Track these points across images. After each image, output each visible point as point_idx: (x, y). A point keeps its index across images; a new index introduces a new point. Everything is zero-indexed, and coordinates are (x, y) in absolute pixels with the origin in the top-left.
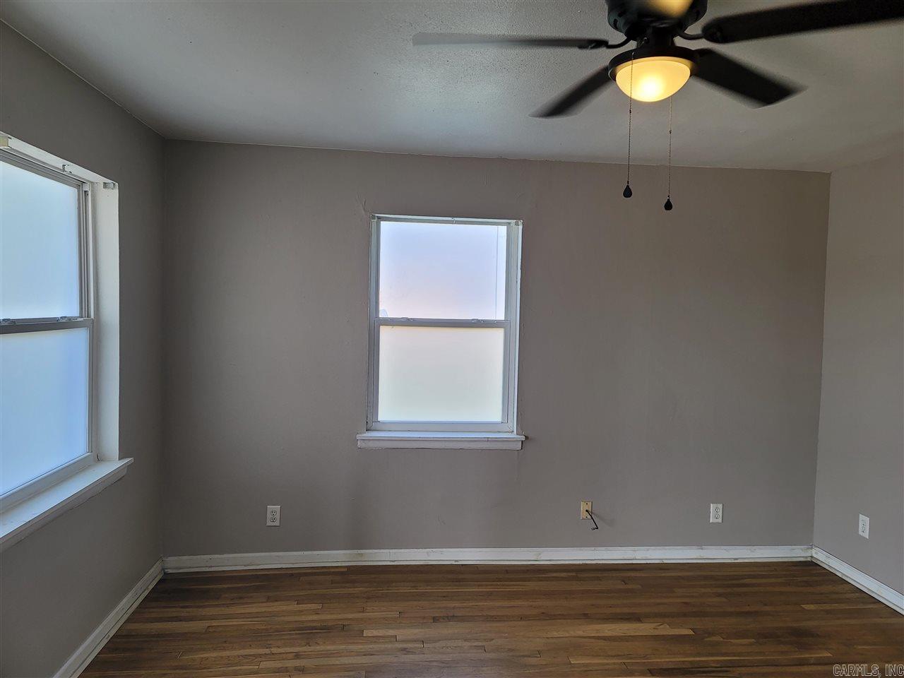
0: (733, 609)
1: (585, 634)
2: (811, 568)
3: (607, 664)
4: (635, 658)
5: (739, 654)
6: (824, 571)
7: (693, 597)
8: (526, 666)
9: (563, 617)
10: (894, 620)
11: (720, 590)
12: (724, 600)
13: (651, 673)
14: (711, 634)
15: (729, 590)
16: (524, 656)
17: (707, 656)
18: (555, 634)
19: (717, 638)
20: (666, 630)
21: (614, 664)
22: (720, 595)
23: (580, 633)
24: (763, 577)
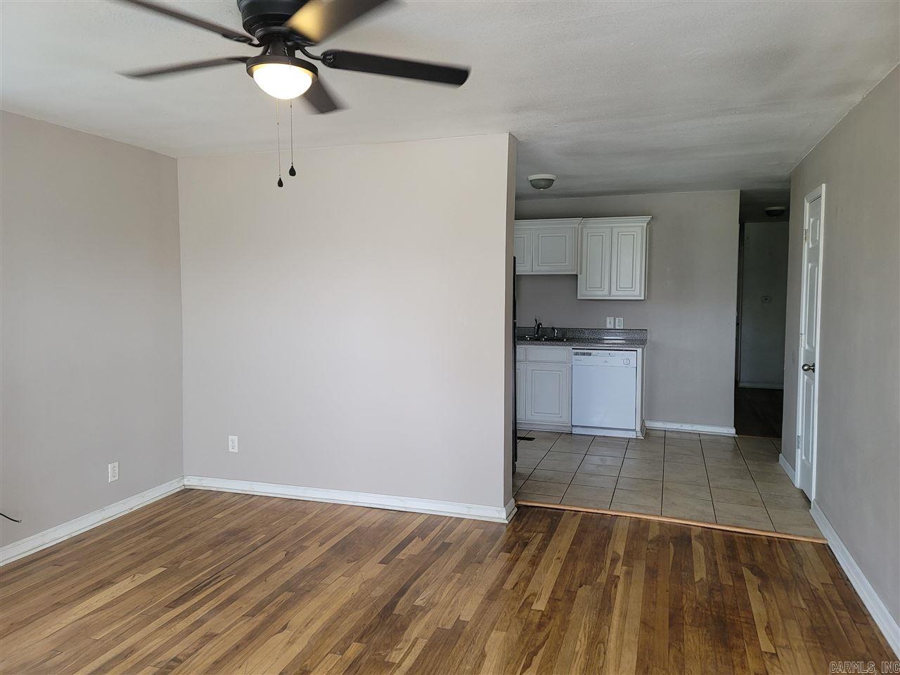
0: (172, 541)
1: (78, 616)
2: (190, 493)
3: (129, 622)
4: (145, 607)
5: (211, 565)
6: (201, 492)
7: (132, 548)
8: (58, 665)
9: (38, 616)
10: (272, 502)
11: (146, 534)
12: (157, 538)
13: (170, 607)
14: (178, 562)
15: (152, 531)
16: (44, 661)
17: (195, 576)
18: (49, 631)
19: (185, 563)
20: (141, 578)
21: (134, 619)
22: (150, 537)
23: (73, 618)
24: (166, 512)
